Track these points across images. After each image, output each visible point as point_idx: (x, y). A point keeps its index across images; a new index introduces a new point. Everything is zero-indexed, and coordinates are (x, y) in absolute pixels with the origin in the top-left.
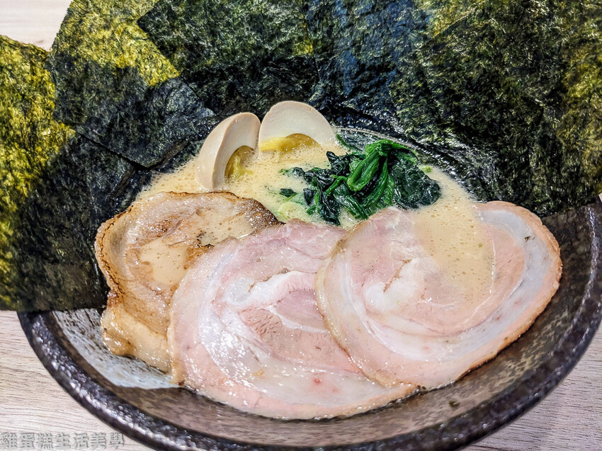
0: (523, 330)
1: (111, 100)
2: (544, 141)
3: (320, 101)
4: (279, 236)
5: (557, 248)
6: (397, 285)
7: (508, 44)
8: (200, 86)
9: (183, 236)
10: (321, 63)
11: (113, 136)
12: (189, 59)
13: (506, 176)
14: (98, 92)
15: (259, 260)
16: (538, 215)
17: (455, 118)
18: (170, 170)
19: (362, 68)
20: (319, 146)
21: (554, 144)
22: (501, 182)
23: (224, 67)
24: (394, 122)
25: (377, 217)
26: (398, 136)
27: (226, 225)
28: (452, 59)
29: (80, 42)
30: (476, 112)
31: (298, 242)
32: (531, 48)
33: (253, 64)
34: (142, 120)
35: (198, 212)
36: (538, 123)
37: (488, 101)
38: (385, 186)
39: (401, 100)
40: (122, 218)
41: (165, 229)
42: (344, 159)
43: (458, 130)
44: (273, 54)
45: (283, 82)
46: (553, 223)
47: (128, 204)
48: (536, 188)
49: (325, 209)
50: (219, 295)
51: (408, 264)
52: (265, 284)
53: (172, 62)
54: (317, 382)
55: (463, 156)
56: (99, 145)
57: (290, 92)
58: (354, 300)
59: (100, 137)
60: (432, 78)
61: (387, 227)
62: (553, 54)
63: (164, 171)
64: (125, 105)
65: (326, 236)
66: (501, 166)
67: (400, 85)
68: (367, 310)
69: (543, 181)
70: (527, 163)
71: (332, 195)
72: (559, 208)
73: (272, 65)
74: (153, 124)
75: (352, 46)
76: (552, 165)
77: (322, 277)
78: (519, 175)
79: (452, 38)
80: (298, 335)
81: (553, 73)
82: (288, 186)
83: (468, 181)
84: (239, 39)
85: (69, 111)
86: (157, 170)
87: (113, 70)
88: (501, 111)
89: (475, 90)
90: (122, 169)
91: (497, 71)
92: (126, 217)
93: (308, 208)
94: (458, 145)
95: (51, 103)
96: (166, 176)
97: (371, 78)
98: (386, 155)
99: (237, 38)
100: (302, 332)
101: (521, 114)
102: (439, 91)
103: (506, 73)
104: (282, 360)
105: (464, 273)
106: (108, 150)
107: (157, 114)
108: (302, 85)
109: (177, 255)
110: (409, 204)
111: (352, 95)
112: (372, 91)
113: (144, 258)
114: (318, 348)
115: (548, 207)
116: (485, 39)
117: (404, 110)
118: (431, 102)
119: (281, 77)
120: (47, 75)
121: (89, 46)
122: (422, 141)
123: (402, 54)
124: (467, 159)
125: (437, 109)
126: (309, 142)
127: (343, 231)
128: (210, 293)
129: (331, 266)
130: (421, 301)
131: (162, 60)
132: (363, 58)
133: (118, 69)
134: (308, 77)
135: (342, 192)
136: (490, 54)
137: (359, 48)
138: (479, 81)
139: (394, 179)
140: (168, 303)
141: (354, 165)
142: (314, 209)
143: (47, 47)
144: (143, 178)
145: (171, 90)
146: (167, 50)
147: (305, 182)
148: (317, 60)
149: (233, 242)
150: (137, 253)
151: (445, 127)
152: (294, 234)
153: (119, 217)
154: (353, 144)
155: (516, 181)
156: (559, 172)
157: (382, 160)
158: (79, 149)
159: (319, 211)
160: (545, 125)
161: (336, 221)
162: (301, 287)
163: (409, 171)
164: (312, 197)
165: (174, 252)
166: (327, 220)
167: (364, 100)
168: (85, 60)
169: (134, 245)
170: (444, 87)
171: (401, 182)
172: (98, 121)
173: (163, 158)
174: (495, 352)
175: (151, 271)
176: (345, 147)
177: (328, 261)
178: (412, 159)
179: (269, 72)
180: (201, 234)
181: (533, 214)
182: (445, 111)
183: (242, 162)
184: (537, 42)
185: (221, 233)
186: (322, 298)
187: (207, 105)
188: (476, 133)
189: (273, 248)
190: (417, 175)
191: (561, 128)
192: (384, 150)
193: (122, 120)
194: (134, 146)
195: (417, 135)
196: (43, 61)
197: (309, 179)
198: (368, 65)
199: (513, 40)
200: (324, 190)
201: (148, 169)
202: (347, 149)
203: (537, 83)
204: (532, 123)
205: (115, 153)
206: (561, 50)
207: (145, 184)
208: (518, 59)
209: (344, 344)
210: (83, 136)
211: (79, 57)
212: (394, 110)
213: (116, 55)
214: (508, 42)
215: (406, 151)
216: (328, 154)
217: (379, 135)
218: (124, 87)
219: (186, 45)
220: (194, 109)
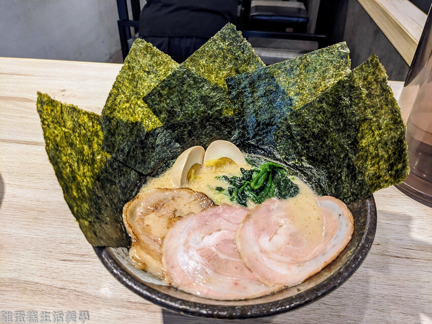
0: (333, 259)
1: (129, 139)
2: (348, 166)
3: (236, 140)
4: (216, 212)
5: (352, 220)
6: (276, 238)
7: (332, 117)
8: (174, 131)
9: (166, 211)
10: (238, 121)
11: (129, 158)
12: (168, 117)
13: (332, 183)
14: (123, 135)
15: (206, 224)
16: (346, 204)
17: (307, 152)
18: (157, 176)
19: (259, 124)
20: (236, 164)
21: (353, 168)
22: (329, 186)
23: (187, 122)
24: (275, 153)
25: (266, 203)
26: (277, 160)
27: (188, 206)
28: (305, 122)
29: (115, 110)
30: (317, 150)
31: (226, 216)
32: (342, 120)
33: (202, 121)
34: (143, 149)
35: (173, 199)
36: (346, 157)
37: (322, 144)
38: (270, 187)
39: (279, 141)
40: (134, 201)
41: (156, 207)
42: (249, 172)
43: (308, 158)
44: (212, 116)
45: (217, 130)
46: (352, 208)
47: (136, 194)
48: (344, 190)
49: (240, 199)
50: (187, 242)
51: (281, 228)
52: (210, 236)
53: (159, 119)
54: (236, 284)
55: (311, 172)
56: (122, 163)
57: (221, 135)
58: (254, 245)
59: (123, 159)
60: (295, 131)
61: (271, 208)
62: (352, 124)
63: (154, 176)
64: (135, 142)
65: (240, 212)
66: (329, 178)
67: (279, 133)
68: (261, 250)
69: (348, 186)
70: (341, 177)
71: (243, 191)
72: (355, 200)
73: (212, 121)
74: (149, 151)
75: (254, 113)
76: (352, 179)
77: (238, 233)
78: (338, 183)
79: (305, 111)
80: (227, 262)
81: (353, 133)
82: (219, 186)
83: (313, 185)
84: (195, 107)
85: (109, 145)
86: (150, 176)
87: (130, 124)
88: (329, 150)
89: (316, 138)
90: (133, 175)
91: (327, 130)
92: (136, 201)
93: (231, 197)
94: (308, 166)
95: (100, 142)
96: (155, 179)
97: (263, 129)
98: (271, 171)
99: (194, 107)
100: (228, 260)
101: (339, 152)
102: (298, 137)
103: (331, 131)
104: (219, 273)
105: (310, 233)
106: (127, 166)
107: (151, 146)
108: (227, 131)
109: (164, 222)
110: (282, 196)
111: (254, 137)
112: (264, 135)
113: (146, 222)
114: (237, 268)
115: (350, 200)
116: (321, 113)
117: (280, 146)
118: (294, 143)
119: (216, 127)
120: (99, 127)
121: (119, 112)
122: (290, 163)
123: (280, 118)
124: (313, 174)
125: (298, 147)
126: (231, 162)
127: (248, 210)
128: (182, 241)
129: (243, 228)
130: (287, 246)
131: (154, 118)
132: (259, 119)
133: (133, 123)
134: (231, 127)
135: (248, 190)
136: (323, 121)
137: (257, 114)
138: (318, 134)
139: (275, 183)
140: (161, 246)
141: (255, 175)
142: (234, 198)
143: (99, 113)
144: (143, 180)
145: (159, 133)
146: (157, 113)
147: (229, 184)
148: (235, 119)
149: (193, 214)
150: (143, 220)
151: (301, 156)
152: (224, 211)
153: (133, 201)
154: (253, 163)
155: (336, 186)
156: (355, 183)
157: (269, 173)
158: (113, 165)
159: (236, 199)
160: (349, 159)
161: (245, 205)
162: (228, 239)
163: (282, 179)
164: (233, 191)
165: (162, 220)
166: (240, 204)
167: (260, 140)
168: (117, 119)
169: (141, 216)
170: (301, 135)
171: (279, 186)
172: (122, 151)
173: (153, 169)
174: (320, 269)
175: (150, 230)
176: (250, 165)
177: (241, 225)
178: (285, 173)
179: (210, 125)
180: (175, 211)
181: (343, 203)
182: (302, 148)
183: (195, 172)
184: (345, 118)
185: (185, 210)
186: (239, 244)
187: (177, 141)
188: (317, 160)
189: (213, 218)
190: (287, 181)
191: (356, 160)
192: (270, 168)
193: (134, 150)
194: (139, 163)
195: (287, 159)
196: (98, 120)
197: (231, 182)
198: (262, 122)
199: (334, 115)
200: (239, 188)
201: (146, 176)
202: (250, 166)
203: (345, 137)
204: (343, 157)
205: (130, 167)
206: (356, 123)
207: (144, 183)
208: (337, 125)
209: (249, 267)
210: (115, 159)
211: (114, 118)
212: (275, 146)
213: (132, 116)
214: (332, 116)
215: (282, 168)
216: (241, 169)
217: (268, 159)
218: (135, 132)
219: (167, 110)
220: (170, 143)
